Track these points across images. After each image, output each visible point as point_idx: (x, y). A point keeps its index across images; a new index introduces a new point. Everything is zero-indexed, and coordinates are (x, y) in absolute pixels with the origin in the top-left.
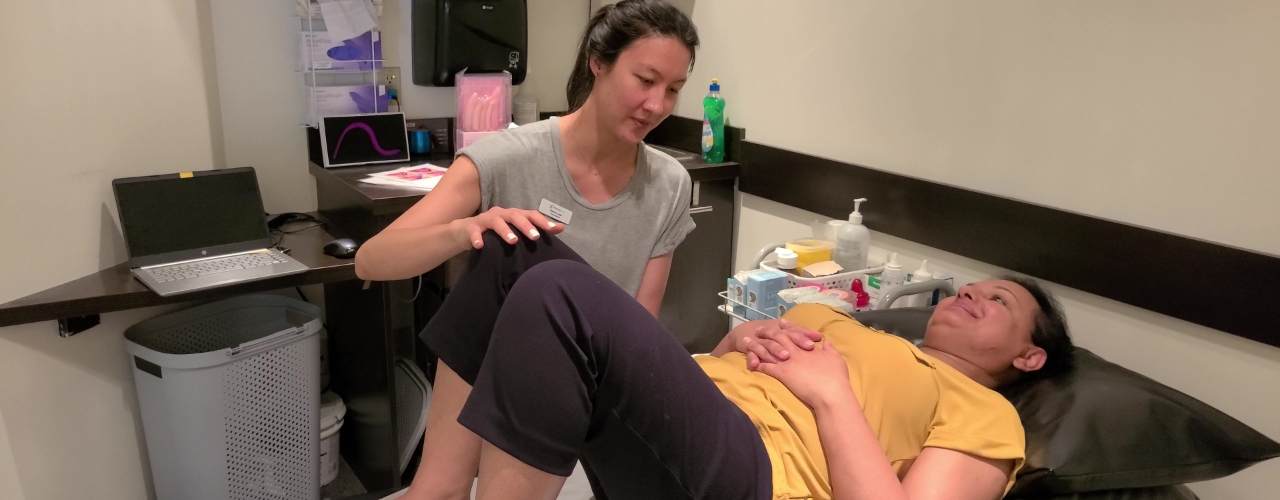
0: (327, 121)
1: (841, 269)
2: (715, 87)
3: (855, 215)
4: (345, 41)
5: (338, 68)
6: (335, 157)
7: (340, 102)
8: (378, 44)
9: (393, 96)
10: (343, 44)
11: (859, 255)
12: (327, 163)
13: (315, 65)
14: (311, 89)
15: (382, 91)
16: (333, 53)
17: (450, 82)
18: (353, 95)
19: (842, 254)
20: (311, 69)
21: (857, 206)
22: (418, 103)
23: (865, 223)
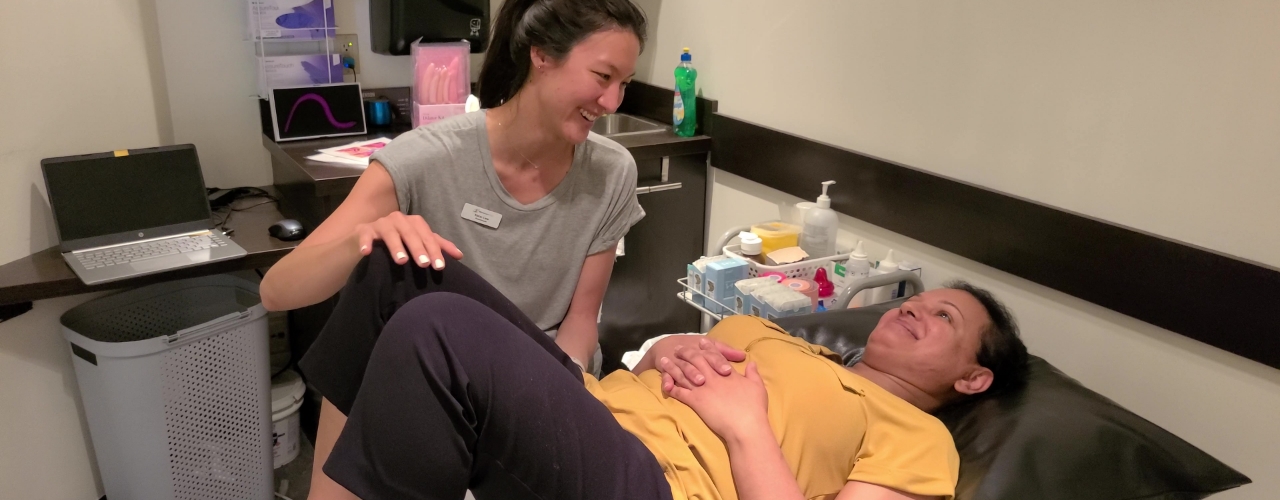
0: (277, 93)
1: (806, 255)
2: (686, 57)
3: (823, 198)
4: (295, 8)
5: (288, 37)
6: (286, 131)
7: (291, 73)
8: (331, 11)
9: (349, 64)
10: (293, 12)
11: (826, 241)
12: (278, 138)
13: (263, 34)
14: (260, 59)
15: (337, 60)
16: (283, 21)
17: (407, 51)
18: (305, 65)
19: (809, 239)
20: (259, 38)
21: (825, 189)
22: (375, 72)
23: (834, 206)
